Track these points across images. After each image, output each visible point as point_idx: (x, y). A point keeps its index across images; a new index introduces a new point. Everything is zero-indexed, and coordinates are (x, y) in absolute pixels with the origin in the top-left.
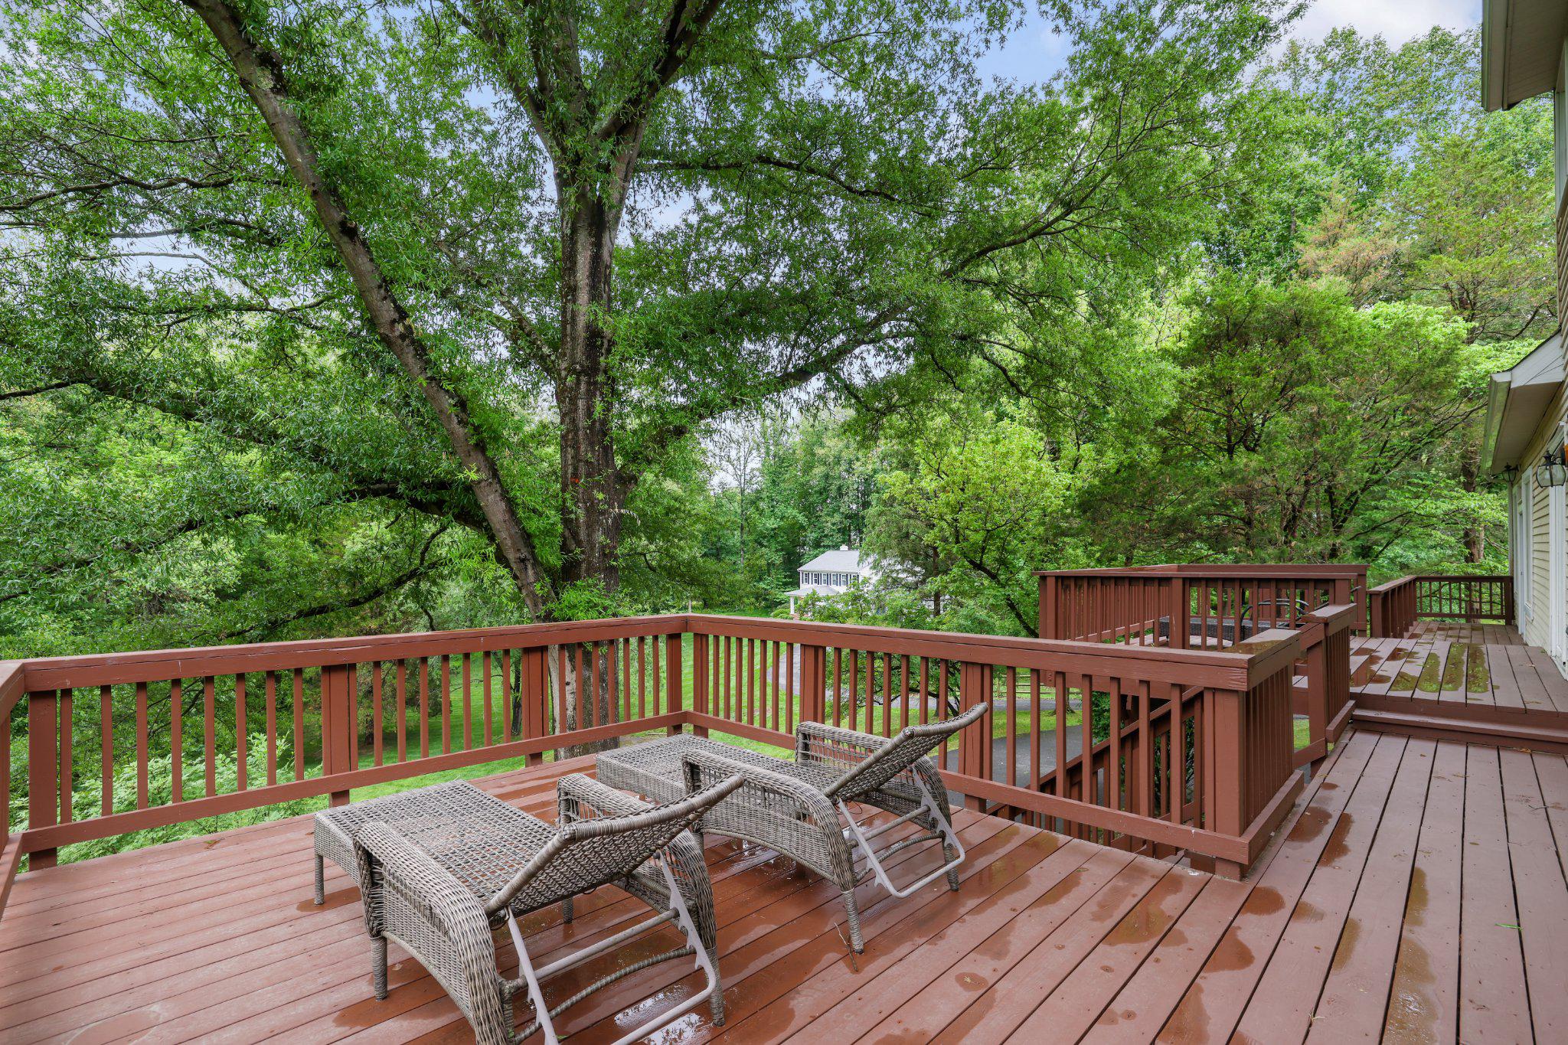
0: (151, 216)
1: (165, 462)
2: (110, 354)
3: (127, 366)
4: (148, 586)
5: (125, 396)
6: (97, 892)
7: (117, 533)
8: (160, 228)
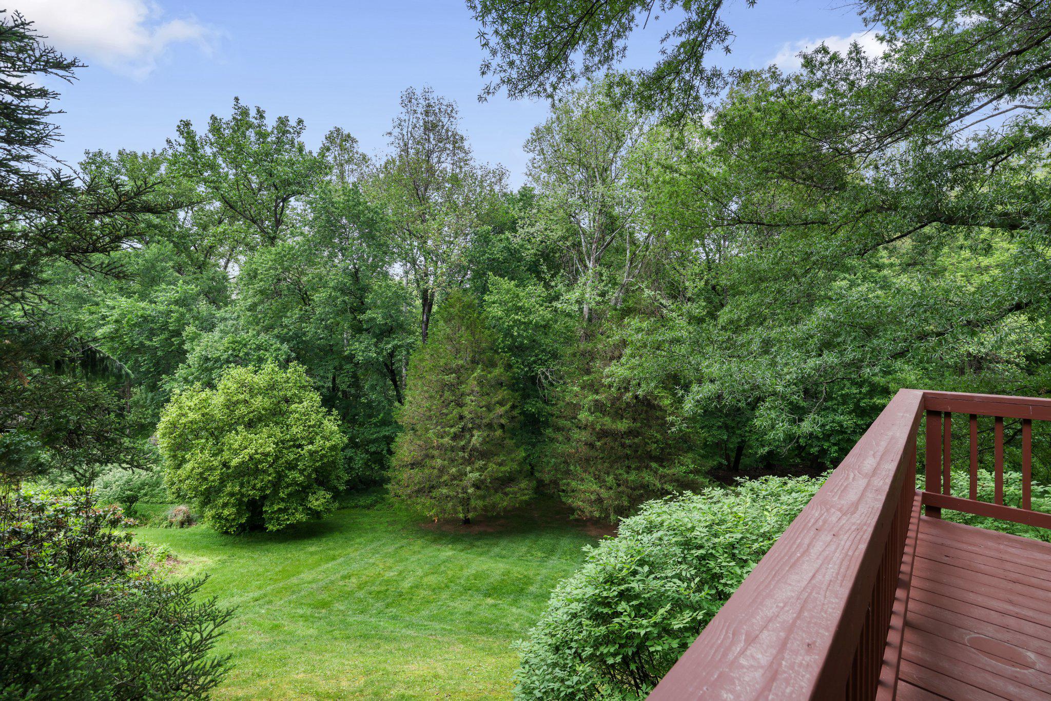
0: (977, 95)
1: (983, 264)
2: (953, 199)
3: (966, 202)
4: (971, 350)
5: (963, 224)
6: (965, 547)
7: (962, 314)
8: (986, 100)
